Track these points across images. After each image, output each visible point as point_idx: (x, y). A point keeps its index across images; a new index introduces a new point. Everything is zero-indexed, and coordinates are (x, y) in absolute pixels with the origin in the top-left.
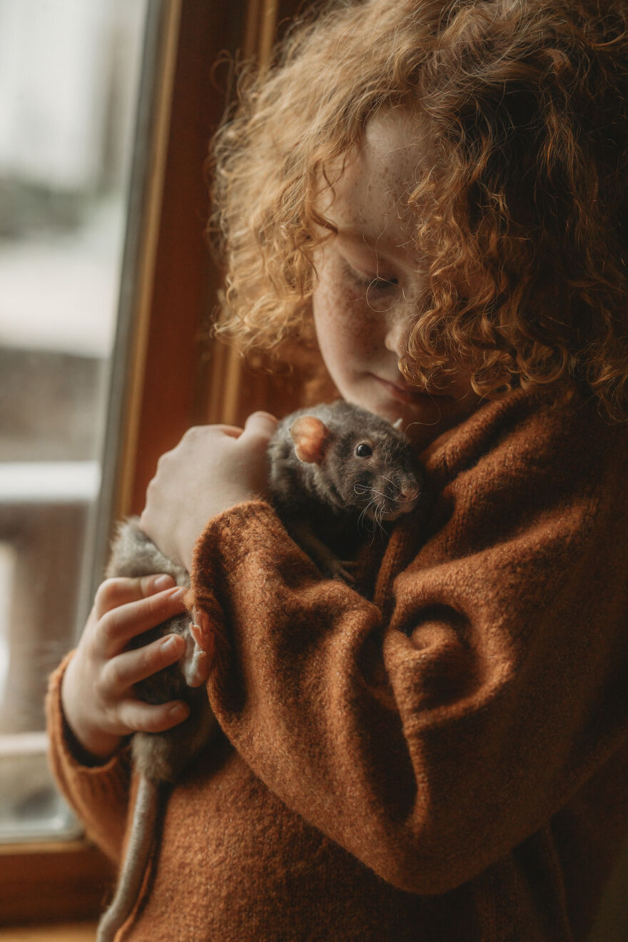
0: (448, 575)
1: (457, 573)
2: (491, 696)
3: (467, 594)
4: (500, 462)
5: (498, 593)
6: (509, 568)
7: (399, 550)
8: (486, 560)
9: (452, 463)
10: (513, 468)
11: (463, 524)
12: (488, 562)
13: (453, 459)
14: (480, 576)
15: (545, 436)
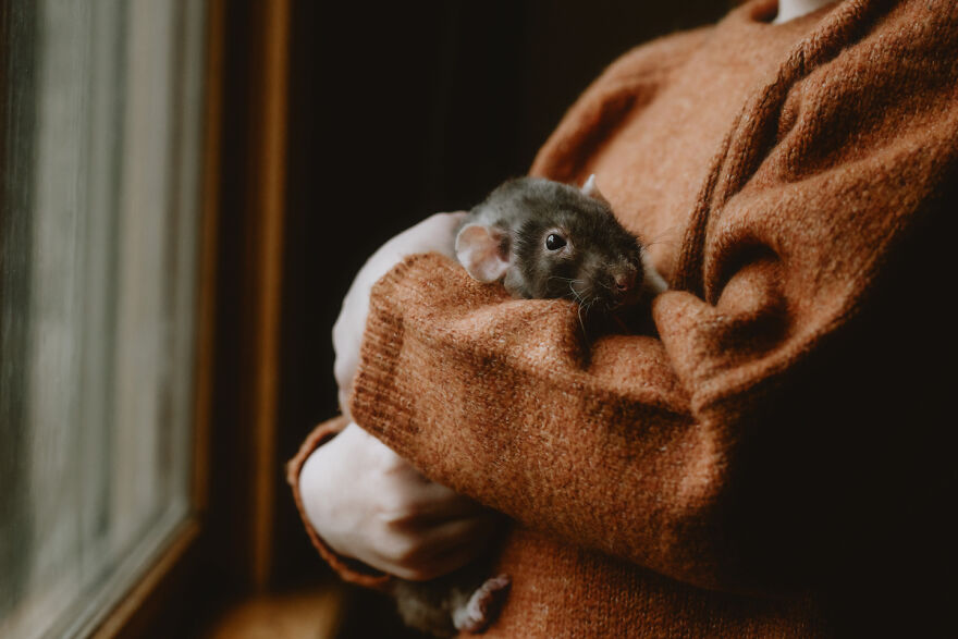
0: (777, 205)
1: (790, 203)
2: (804, 352)
3: (798, 229)
4: (865, 55)
5: (833, 229)
6: (852, 193)
7: (737, 162)
8: (826, 184)
9: (810, 53)
10: (879, 62)
11: (809, 132)
12: (828, 188)
13: (813, 48)
14: (814, 208)
15: (926, 22)
